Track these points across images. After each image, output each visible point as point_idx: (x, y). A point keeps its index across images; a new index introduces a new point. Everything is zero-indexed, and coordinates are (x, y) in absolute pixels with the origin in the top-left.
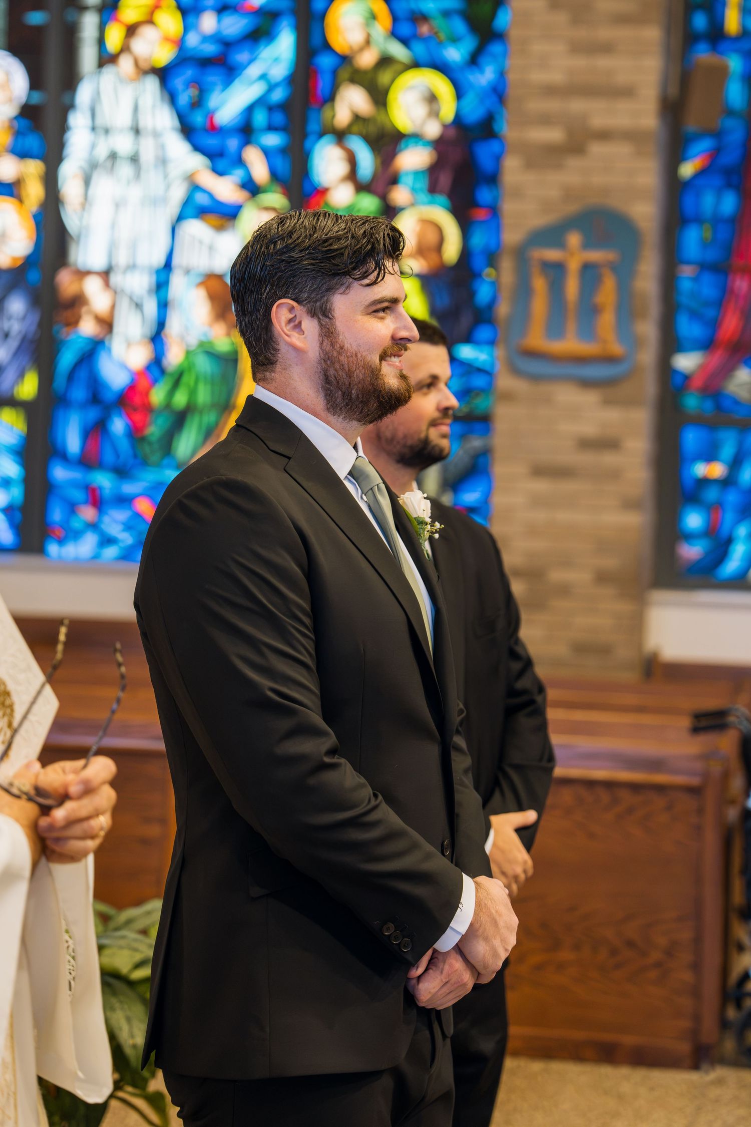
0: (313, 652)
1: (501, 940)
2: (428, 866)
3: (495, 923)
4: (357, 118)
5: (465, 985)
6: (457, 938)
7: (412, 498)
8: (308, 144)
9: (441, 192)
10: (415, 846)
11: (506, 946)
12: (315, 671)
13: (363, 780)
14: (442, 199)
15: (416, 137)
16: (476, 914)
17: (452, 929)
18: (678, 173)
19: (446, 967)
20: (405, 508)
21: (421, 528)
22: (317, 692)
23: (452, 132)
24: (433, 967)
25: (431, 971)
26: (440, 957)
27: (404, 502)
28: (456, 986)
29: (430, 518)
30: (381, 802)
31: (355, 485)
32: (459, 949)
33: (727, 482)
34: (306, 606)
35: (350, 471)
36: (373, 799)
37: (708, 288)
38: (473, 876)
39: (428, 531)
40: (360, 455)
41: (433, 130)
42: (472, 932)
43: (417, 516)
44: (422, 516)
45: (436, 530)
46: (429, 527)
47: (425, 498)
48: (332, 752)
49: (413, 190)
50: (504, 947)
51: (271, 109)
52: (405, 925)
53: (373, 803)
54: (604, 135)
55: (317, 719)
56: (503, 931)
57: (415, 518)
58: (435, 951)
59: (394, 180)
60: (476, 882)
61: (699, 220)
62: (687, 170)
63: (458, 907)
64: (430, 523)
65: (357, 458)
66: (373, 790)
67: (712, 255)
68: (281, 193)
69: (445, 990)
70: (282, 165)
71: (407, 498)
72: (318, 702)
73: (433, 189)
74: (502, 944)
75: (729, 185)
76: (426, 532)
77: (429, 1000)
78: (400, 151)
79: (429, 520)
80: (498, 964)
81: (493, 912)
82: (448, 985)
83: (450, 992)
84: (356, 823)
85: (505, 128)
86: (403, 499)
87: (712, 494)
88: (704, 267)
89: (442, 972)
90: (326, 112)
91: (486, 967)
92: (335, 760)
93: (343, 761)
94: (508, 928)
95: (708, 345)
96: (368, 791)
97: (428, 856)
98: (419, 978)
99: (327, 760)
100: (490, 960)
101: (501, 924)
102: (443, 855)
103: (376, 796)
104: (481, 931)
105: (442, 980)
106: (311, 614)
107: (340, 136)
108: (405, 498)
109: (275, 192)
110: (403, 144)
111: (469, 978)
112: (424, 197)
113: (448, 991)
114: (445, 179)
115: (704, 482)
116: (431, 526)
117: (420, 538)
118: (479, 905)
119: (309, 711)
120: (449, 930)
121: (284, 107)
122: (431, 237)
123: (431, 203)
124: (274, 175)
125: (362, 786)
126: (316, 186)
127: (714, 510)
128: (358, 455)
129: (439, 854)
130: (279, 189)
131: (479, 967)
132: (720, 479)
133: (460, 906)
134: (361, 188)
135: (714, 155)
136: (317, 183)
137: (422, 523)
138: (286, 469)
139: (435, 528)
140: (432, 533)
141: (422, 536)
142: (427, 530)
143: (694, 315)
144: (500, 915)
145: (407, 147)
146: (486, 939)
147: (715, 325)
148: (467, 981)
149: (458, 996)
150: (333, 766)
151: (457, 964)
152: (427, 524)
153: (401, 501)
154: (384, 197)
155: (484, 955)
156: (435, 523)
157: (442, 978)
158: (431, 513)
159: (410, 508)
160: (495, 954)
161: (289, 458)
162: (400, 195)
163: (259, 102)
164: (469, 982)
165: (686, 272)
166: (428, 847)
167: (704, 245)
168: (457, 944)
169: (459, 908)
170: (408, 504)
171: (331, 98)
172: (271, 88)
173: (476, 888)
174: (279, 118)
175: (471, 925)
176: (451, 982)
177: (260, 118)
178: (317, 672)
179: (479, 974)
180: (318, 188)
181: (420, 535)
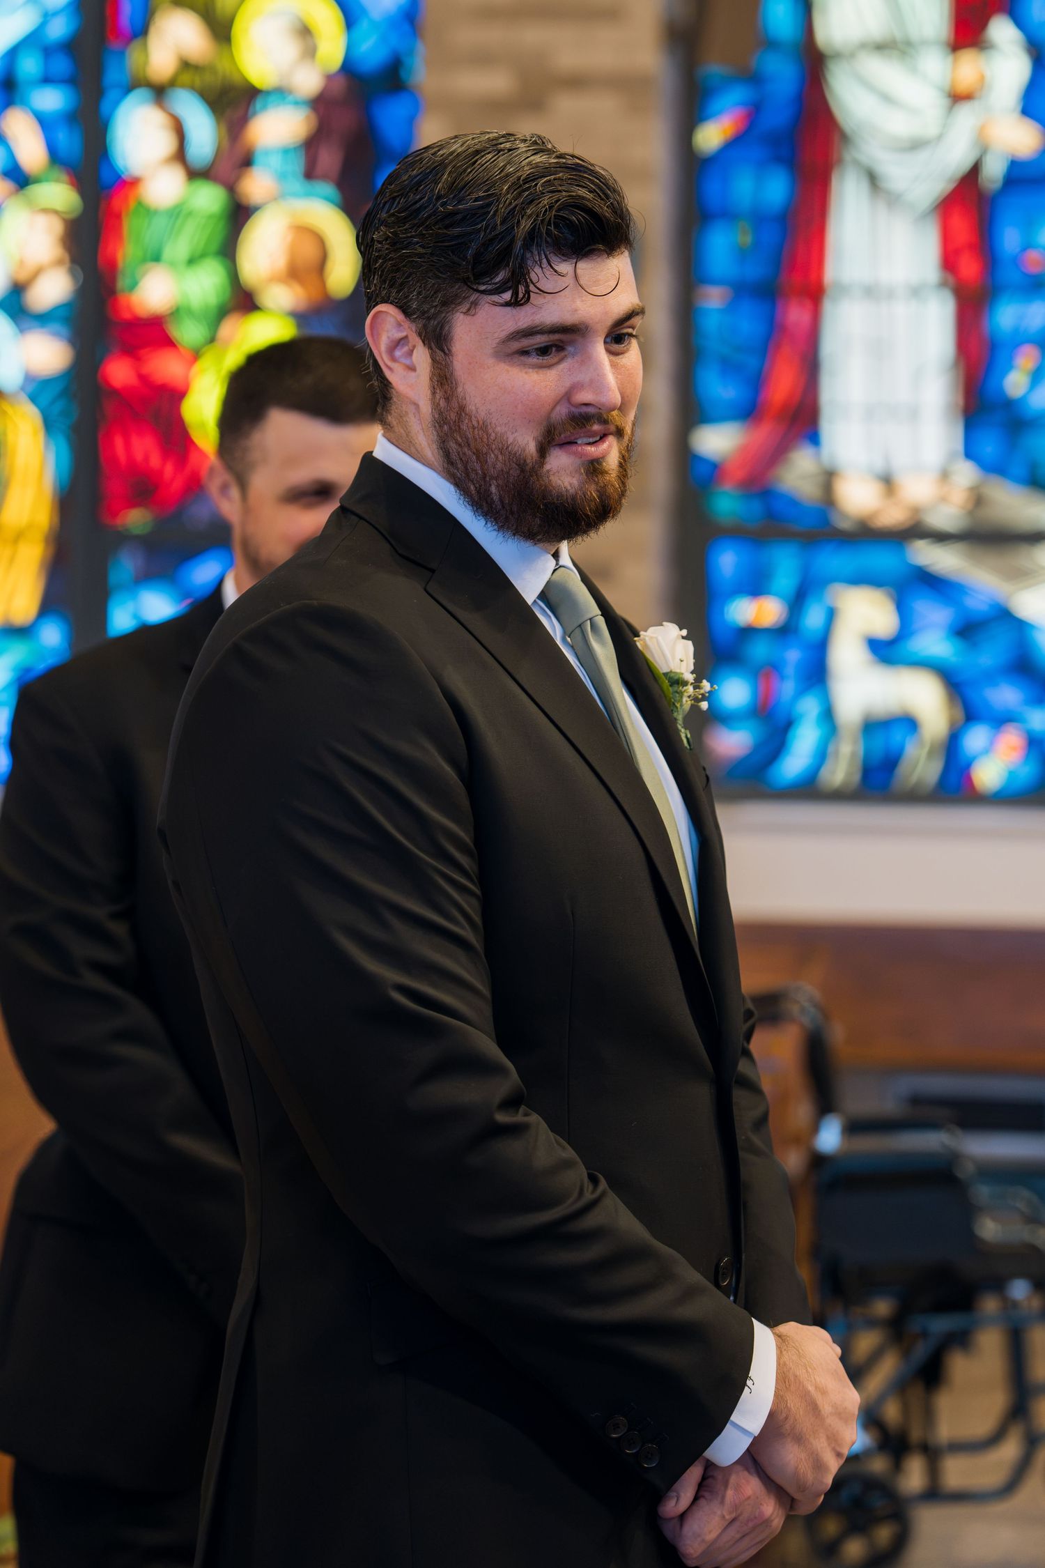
0: (477, 919)
1: (828, 1438)
2: (689, 1312)
3: (814, 1408)
4: (186, 65)
5: (767, 1522)
6: (745, 1443)
7: (660, 638)
8: (105, 106)
9: (325, 177)
10: (665, 1275)
11: (838, 1449)
12: (483, 956)
13: (569, 1153)
14: (328, 189)
15: (281, 92)
16: (778, 1396)
17: (735, 1425)
18: (693, 144)
19: (730, 1493)
20: (648, 656)
21: (677, 692)
22: (486, 991)
23: (341, 83)
24: (706, 1494)
25: (702, 1502)
26: (720, 1477)
27: (646, 645)
28: (751, 1525)
29: (692, 673)
30: (603, 1194)
31: (550, 617)
32: (754, 1459)
33: (785, 631)
34: (466, 837)
35: (543, 592)
36: (588, 1186)
37: (748, 324)
38: (771, 1323)
39: (689, 697)
40: (561, 563)
41: (309, 81)
42: (775, 1426)
43: (668, 671)
44: (678, 671)
45: (703, 695)
46: (690, 689)
47: (683, 638)
48: (512, 1103)
49: (281, 177)
50: (834, 1449)
51: (48, 51)
52: (648, 1419)
53: (589, 1196)
54: (576, 82)
55: (488, 1046)
56: (832, 1421)
57: (665, 674)
58: (710, 1466)
59: (247, 161)
60: (779, 1336)
61: (728, 215)
62: (711, 136)
63: (745, 1384)
64: (692, 684)
65: (555, 570)
66: (587, 1169)
67: (755, 271)
68: (67, 184)
69: (733, 1533)
70: (68, 140)
71: (652, 638)
72: (488, 1011)
73: (310, 174)
74: (829, 1445)
75: (778, 159)
76: (685, 699)
77: (704, 1553)
78: (255, 114)
79: (690, 677)
80: (825, 1481)
81: (811, 1388)
82: (737, 1524)
83: (744, 1536)
84: (557, 1234)
85: (422, 74)
86: (645, 639)
87: (760, 650)
88: (742, 290)
89: (722, 1502)
90: (134, 55)
91: (802, 1488)
92: (519, 1118)
93: (534, 1118)
94: (840, 1414)
95: (750, 412)
96: (579, 1173)
97: (690, 1293)
98: (682, 1517)
99: (502, 1118)
100: (809, 1475)
101: (826, 1409)
102: (717, 1285)
103: (594, 1180)
104: (787, 1427)
105: (723, 1517)
106: (475, 851)
107: (160, 92)
108: (647, 638)
109: (57, 181)
110: (259, 103)
111: (774, 1511)
112: (297, 184)
113: (738, 1536)
114: (330, 158)
115: (748, 632)
116: (695, 688)
117: (675, 709)
118: (784, 1378)
119: (469, 1027)
120: (728, 1426)
121: (71, 47)
122: (309, 251)
123: (308, 195)
124: (54, 156)
125: (567, 1164)
126: (120, 173)
127: (766, 674)
128: (557, 564)
129: (711, 1286)
130: (64, 177)
131: (791, 1490)
132: (774, 628)
133: (749, 1382)
134: (195, 174)
135: (753, 114)
136: (123, 169)
137: (677, 682)
138: (428, 589)
139: (702, 691)
140: (697, 700)
141: (678, 705)
142: (686, 694)
143: (728, 367)
144: (824, 1392)
145: (264, 108)
146: (799, 1439)
147: (758, 382)
148: (771, 1515)
149: (758, 1543)
150: (516, 1130)
151: (752, 1486)
152: (686, 685)
153: (641, 642)
154: (231, 188)
155: (796, 1468)
156: (701, 682)
157: (725, 1514)
158: (695, 664)
159: (656, 655)
160: (819, 1465)
161: (433, 571)
162: (257, 185)
163: (31, 40)
164: (774, 1516)
165: (713, 300)
166: (693, 1276)
167: (742, 254)
168: (748, 1449)
169: (746, 1388)
170: (654, 651)
171: (142, 31)
172: (47, 16)
173: (779, 1348)
174: (62, 65)
175: (771, 1415)
176: (741, 1518)
177: (29, 66)
178: (486, 956)
179: (793, 1500)
180: (123, 176)
181: (674, 704)
